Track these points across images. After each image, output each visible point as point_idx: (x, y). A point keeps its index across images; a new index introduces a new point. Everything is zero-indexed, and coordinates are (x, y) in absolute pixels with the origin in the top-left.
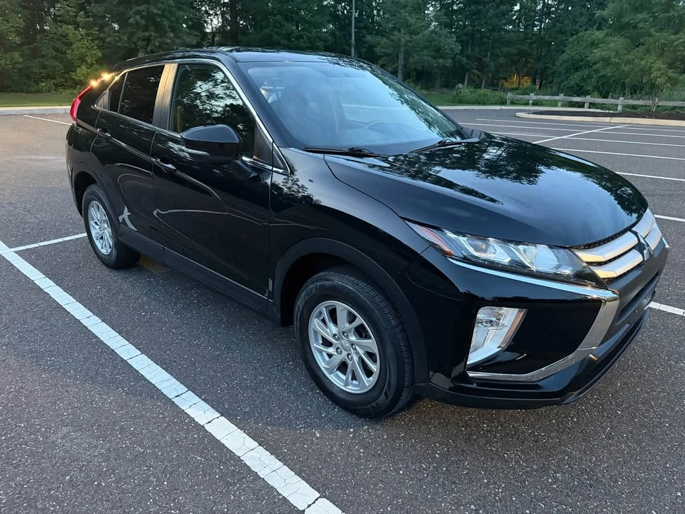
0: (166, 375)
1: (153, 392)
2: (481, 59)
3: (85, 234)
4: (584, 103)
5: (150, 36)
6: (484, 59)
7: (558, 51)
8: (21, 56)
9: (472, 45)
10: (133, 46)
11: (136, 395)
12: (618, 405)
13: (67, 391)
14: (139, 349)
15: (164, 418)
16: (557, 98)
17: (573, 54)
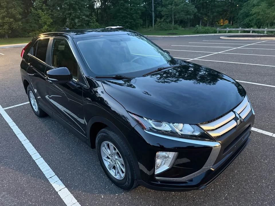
0: (48, 167)
1: (41, 175)
2: (207, 14)
3: (29, 102)
4: (250, 31)
5: (71, 12)
6: (208, 14)
7: (239, 9)
8: (22, 23)
9: (203, 8)
10: (65, 17)
11: (35, 177)
12: (233, 183)
13: (9, 175)
14: (41, 155)
15: (43, 188)
16: (238, 29)
17: (245, 10)
